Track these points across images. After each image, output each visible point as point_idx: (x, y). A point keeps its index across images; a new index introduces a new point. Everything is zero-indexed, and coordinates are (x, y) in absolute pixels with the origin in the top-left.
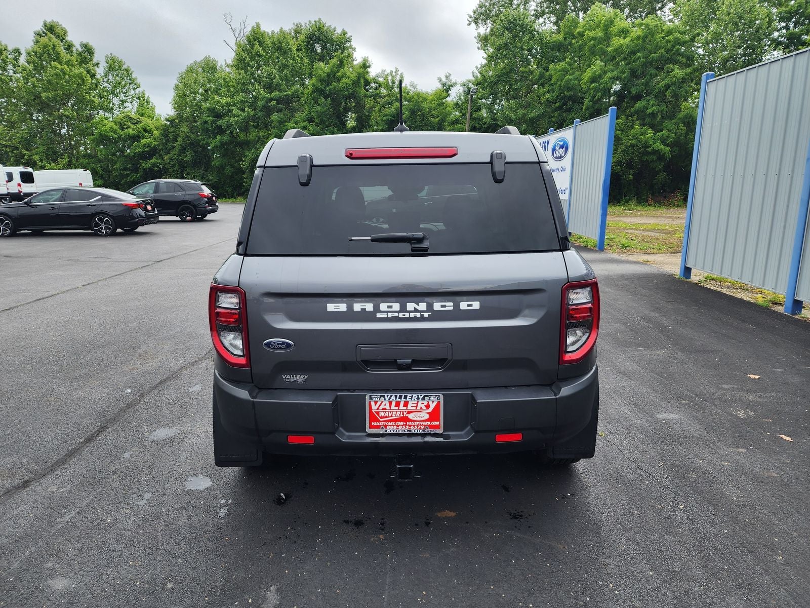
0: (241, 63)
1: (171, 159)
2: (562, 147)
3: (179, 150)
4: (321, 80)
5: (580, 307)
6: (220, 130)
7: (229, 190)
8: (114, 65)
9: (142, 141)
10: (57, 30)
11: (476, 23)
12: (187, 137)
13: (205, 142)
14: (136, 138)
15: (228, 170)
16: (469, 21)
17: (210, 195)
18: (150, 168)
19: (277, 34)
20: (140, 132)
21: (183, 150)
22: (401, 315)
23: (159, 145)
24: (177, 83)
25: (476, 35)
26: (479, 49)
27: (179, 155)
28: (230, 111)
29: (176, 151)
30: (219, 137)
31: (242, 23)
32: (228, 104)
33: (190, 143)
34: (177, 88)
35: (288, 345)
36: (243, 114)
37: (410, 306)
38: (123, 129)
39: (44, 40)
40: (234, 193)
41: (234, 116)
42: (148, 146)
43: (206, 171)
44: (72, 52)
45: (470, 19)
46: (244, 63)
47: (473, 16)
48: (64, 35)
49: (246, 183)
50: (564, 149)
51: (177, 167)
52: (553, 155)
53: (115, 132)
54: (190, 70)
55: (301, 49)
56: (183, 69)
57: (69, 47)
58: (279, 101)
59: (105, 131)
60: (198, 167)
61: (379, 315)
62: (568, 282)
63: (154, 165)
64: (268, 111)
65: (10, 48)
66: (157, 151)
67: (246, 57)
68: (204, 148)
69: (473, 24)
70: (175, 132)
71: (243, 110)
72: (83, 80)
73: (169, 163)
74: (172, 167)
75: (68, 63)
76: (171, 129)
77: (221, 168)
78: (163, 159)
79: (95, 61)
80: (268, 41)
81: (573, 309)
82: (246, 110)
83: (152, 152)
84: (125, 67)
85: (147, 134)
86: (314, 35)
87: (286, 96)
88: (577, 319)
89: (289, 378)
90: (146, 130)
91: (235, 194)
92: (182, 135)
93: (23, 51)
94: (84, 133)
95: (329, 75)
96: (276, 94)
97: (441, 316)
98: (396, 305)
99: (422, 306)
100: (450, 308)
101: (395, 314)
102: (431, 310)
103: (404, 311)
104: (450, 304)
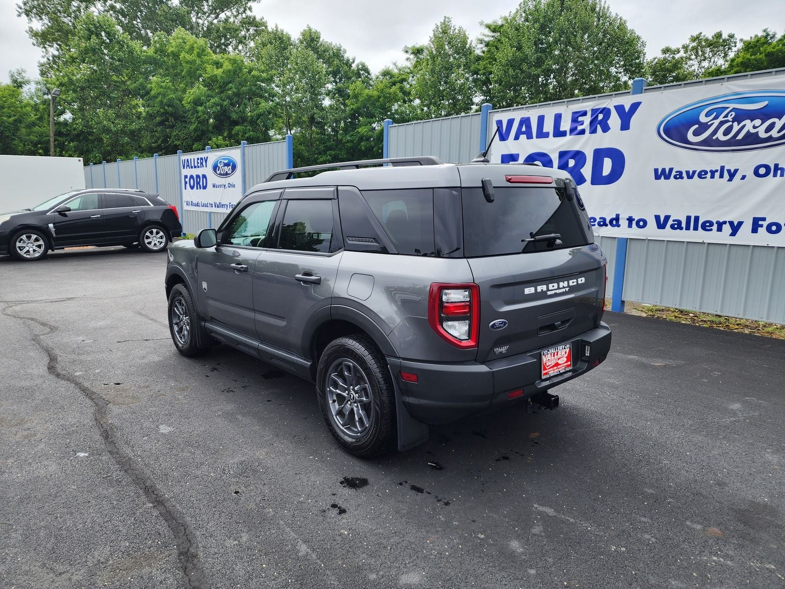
2: (227, 165)
11: (28, 15)
16: (19, 12)
22: (558, 291)
25: (28, 29)
26: (34, 45)
35: (505, 323)
37: (561, 284)
45: (19, 10)
47: (23, 7)
50: (230, 167)
52: (216, 173)
61: (549, 293)
69: (24, 16)
89: (498, 350)
97: (572, 289)
98: (556, 285)
99: (566, 284)
100: (575, 283)
101: (555, 291)
102: (569, 286)
103: (559, 288)
104: (575, 280)
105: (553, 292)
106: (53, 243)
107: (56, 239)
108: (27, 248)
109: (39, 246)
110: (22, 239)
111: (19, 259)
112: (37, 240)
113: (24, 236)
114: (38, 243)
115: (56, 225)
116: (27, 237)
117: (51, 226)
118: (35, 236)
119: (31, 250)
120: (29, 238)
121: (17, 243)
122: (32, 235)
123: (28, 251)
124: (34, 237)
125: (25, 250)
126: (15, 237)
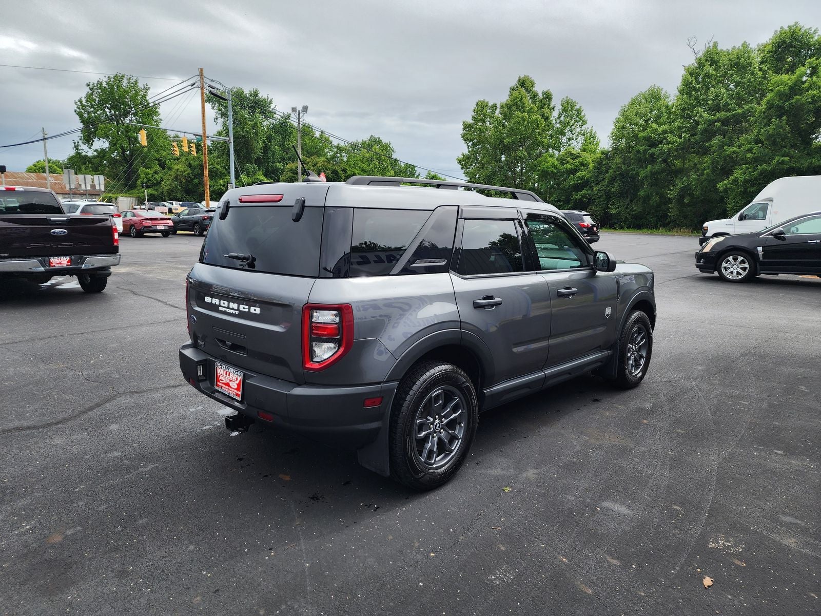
0: (687, 88)
1: (599, 190)
3: (608, 181)
4: (781, 95)
5: (318, 325)
6: (652, 159)
7: (653, 220)
8: (568, 107)
9: (578, 174)
10: (527, 84)
12: (619, 168)
13: (634, 172)
14: (573, 171)
15: (655, 199)
17: (591, 225)
18: (580, 200)
19: (738, 49)
20: (577, 166)
21: (613, 180)
22: (228, 310)
23: (591, 178)
24: (619, 116)
27: (608, 186)
28: (665, 138)
29: (605, 183)
30: (649, 167)
31: (707, 43)
32: (665, 132)
33: (620, 174)
34: (618, 121)
36: (679, 140)
37: (232, 305)
38: (563, 164)
39: (516, 93)
40: (657, 224)
41: (669, 143)
42: (582, 178)
43: (631, 201)
44: (536, 100)
46: (690, 87)
48: (532, 86)
49: (670, 212)
51: (604, 197)
53: (555, 167)
54: (634, 102)
55: (766, 61)
56: (627, 102)
57: (534, 96)
58: (725, 122)
59: (547, 167)
60: (624, 197)
61: (221, 308)
62: (308, 303)
63: (583, 196)
64: (709, 133)
65: (490, 104)
66: (589, 183)
67: (692, 81)
68: (633, 178)
70: (607, 164)
71: (680, 137)
72: (538, 124)
73: (597, 194)
74: (599, 198)
75: (530, 111)
76: (605, 162)
77: (648, 198)
78: (592, 190)
79: (552, 105)
80: (724, 60)
81: (315, 326)
82: (683, 136)
83: (585, 184)
84: (577, 107)
85: (583, 168)
86: (784, 42)
87: (734, 115)
88: (320, 336)
90: (582, 164)
91: (659, 225)
92: (614, 166)
93: (498, 106)
94: (532, 169)
95: (791, 88)
96: (722, 115)
97: (242, 315)
98: (226, 303)
99: (235, 306)
100: (247, 310)
101: (226, 309)
102: (238, 310)
103: (228, 308)
104: (247, 307)
105: (223, 309)
106: (758, 266)
107: (762, 263)
108: (732, 270)
109: (744, 269)
110: (729, 261)
111: (722, 279)
112: (743, 262)
113: (731, 257)
114: (743, 266)
115: (766, 248)
116: (733, 259)
117: (760, 249)
118: (742, 258)
119: (735, 271)
120: (735, 259)
121: (724, 263)
122: (739, 257)
123: (732, 273)
124: (740, 258)
125: (729, 271)
126: (723, 257)
